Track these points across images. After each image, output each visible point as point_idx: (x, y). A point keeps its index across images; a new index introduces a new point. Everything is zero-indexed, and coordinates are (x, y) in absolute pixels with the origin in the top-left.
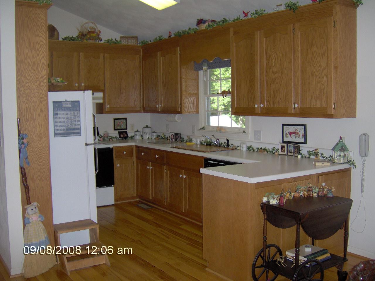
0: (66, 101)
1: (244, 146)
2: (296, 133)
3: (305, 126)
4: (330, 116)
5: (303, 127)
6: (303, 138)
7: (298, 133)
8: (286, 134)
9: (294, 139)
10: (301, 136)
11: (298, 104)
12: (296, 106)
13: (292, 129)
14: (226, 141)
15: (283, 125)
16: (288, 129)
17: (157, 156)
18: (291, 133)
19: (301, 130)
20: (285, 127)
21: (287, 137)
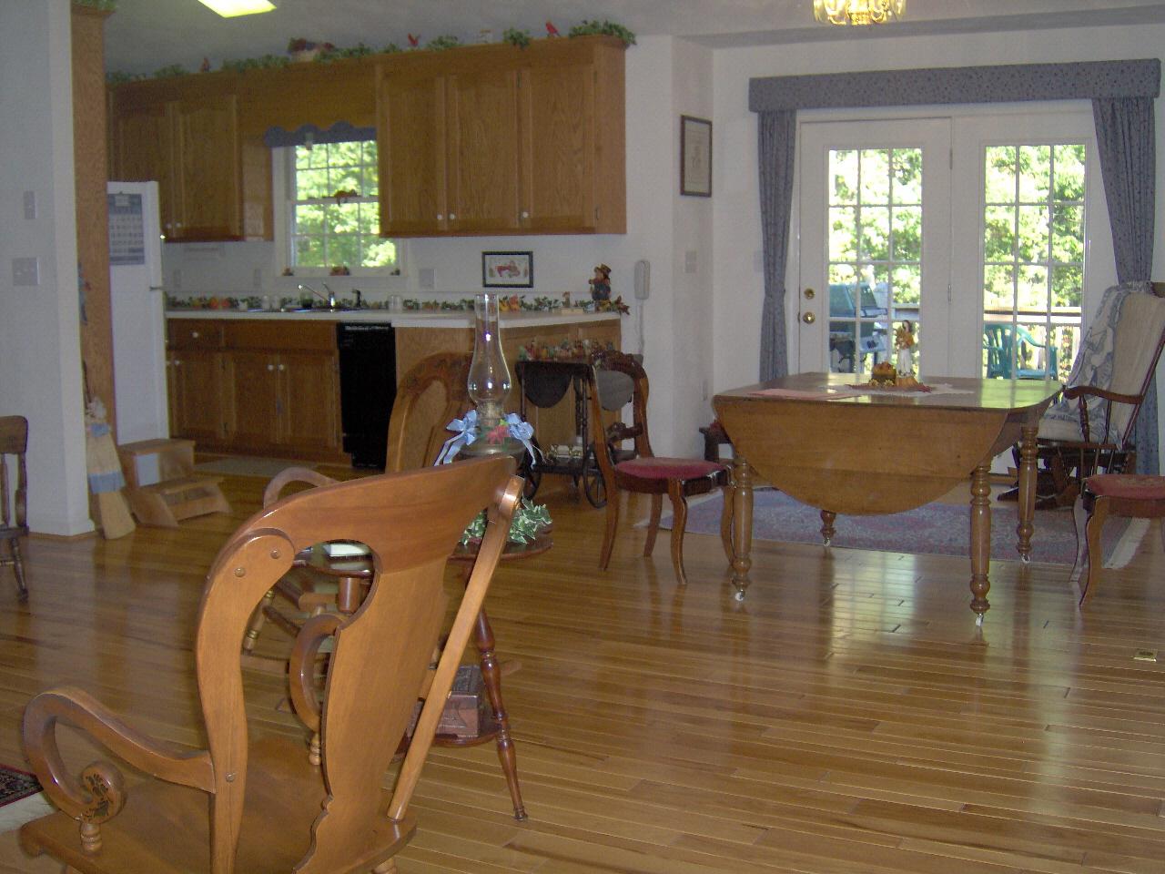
0: (121, 194)
1: (398, 300)
2: (512, 269)
3: (529, 254)
4: (590, 230)
5: (527, 256)
6: (525, 275)
7: (515, 268)
8: (491, 271)
9: (508, 278)
10: (522, 274)
11: (529, 212)
12: (525, 215)
13: (504, 260)
14: (355, 296)
15: (485, 254)
16: (494, 262)
17: (196, 335)
18: (501, 269)
19: (522, 263)
20: (487, 257)
21: (492, 275)
